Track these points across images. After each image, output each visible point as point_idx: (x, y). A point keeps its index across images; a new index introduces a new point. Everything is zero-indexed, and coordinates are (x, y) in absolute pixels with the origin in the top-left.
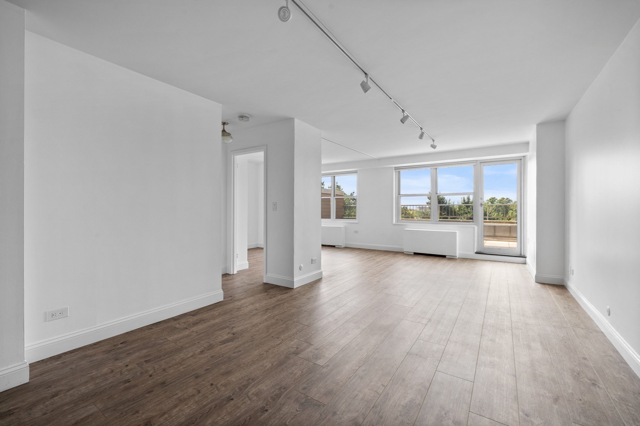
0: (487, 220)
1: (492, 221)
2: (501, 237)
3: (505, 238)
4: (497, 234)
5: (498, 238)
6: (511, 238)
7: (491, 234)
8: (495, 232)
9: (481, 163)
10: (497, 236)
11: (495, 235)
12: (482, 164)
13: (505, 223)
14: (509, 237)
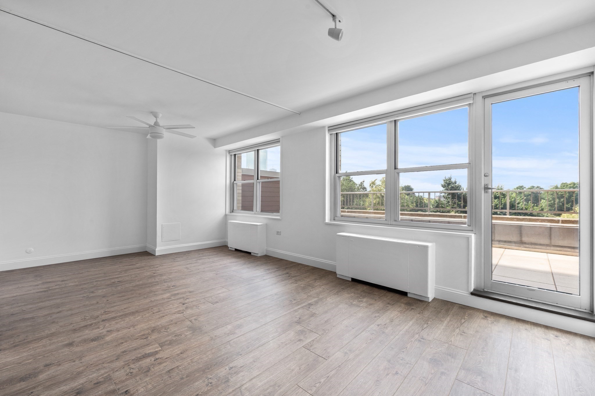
0: (508, 216)
1: (515, 218)
2: (532, 244)
3: (540, 247)
4: (525, 239)
5: (527, 246)
6: (552, 248)
7: (515, 238)
8: (521, 235)
9: (484, 97)
10: (525, 243)
11: (521, 241)
12: (488, 101)
13: (540, 222)
14: (547, 245)
